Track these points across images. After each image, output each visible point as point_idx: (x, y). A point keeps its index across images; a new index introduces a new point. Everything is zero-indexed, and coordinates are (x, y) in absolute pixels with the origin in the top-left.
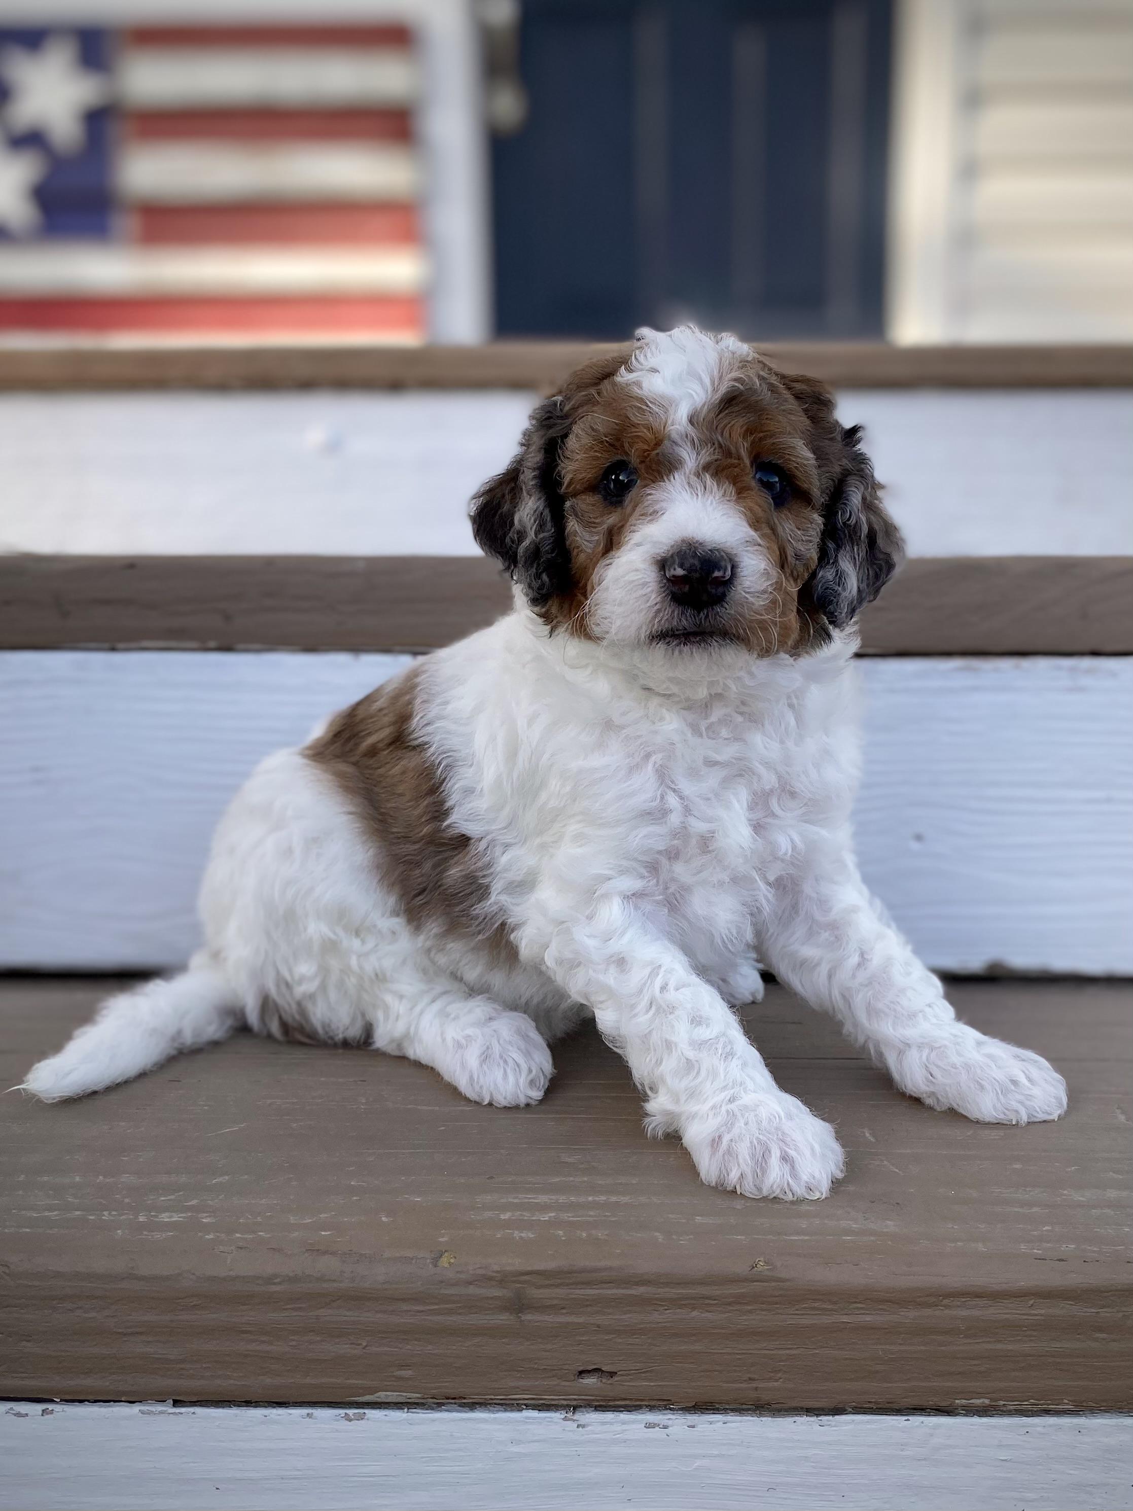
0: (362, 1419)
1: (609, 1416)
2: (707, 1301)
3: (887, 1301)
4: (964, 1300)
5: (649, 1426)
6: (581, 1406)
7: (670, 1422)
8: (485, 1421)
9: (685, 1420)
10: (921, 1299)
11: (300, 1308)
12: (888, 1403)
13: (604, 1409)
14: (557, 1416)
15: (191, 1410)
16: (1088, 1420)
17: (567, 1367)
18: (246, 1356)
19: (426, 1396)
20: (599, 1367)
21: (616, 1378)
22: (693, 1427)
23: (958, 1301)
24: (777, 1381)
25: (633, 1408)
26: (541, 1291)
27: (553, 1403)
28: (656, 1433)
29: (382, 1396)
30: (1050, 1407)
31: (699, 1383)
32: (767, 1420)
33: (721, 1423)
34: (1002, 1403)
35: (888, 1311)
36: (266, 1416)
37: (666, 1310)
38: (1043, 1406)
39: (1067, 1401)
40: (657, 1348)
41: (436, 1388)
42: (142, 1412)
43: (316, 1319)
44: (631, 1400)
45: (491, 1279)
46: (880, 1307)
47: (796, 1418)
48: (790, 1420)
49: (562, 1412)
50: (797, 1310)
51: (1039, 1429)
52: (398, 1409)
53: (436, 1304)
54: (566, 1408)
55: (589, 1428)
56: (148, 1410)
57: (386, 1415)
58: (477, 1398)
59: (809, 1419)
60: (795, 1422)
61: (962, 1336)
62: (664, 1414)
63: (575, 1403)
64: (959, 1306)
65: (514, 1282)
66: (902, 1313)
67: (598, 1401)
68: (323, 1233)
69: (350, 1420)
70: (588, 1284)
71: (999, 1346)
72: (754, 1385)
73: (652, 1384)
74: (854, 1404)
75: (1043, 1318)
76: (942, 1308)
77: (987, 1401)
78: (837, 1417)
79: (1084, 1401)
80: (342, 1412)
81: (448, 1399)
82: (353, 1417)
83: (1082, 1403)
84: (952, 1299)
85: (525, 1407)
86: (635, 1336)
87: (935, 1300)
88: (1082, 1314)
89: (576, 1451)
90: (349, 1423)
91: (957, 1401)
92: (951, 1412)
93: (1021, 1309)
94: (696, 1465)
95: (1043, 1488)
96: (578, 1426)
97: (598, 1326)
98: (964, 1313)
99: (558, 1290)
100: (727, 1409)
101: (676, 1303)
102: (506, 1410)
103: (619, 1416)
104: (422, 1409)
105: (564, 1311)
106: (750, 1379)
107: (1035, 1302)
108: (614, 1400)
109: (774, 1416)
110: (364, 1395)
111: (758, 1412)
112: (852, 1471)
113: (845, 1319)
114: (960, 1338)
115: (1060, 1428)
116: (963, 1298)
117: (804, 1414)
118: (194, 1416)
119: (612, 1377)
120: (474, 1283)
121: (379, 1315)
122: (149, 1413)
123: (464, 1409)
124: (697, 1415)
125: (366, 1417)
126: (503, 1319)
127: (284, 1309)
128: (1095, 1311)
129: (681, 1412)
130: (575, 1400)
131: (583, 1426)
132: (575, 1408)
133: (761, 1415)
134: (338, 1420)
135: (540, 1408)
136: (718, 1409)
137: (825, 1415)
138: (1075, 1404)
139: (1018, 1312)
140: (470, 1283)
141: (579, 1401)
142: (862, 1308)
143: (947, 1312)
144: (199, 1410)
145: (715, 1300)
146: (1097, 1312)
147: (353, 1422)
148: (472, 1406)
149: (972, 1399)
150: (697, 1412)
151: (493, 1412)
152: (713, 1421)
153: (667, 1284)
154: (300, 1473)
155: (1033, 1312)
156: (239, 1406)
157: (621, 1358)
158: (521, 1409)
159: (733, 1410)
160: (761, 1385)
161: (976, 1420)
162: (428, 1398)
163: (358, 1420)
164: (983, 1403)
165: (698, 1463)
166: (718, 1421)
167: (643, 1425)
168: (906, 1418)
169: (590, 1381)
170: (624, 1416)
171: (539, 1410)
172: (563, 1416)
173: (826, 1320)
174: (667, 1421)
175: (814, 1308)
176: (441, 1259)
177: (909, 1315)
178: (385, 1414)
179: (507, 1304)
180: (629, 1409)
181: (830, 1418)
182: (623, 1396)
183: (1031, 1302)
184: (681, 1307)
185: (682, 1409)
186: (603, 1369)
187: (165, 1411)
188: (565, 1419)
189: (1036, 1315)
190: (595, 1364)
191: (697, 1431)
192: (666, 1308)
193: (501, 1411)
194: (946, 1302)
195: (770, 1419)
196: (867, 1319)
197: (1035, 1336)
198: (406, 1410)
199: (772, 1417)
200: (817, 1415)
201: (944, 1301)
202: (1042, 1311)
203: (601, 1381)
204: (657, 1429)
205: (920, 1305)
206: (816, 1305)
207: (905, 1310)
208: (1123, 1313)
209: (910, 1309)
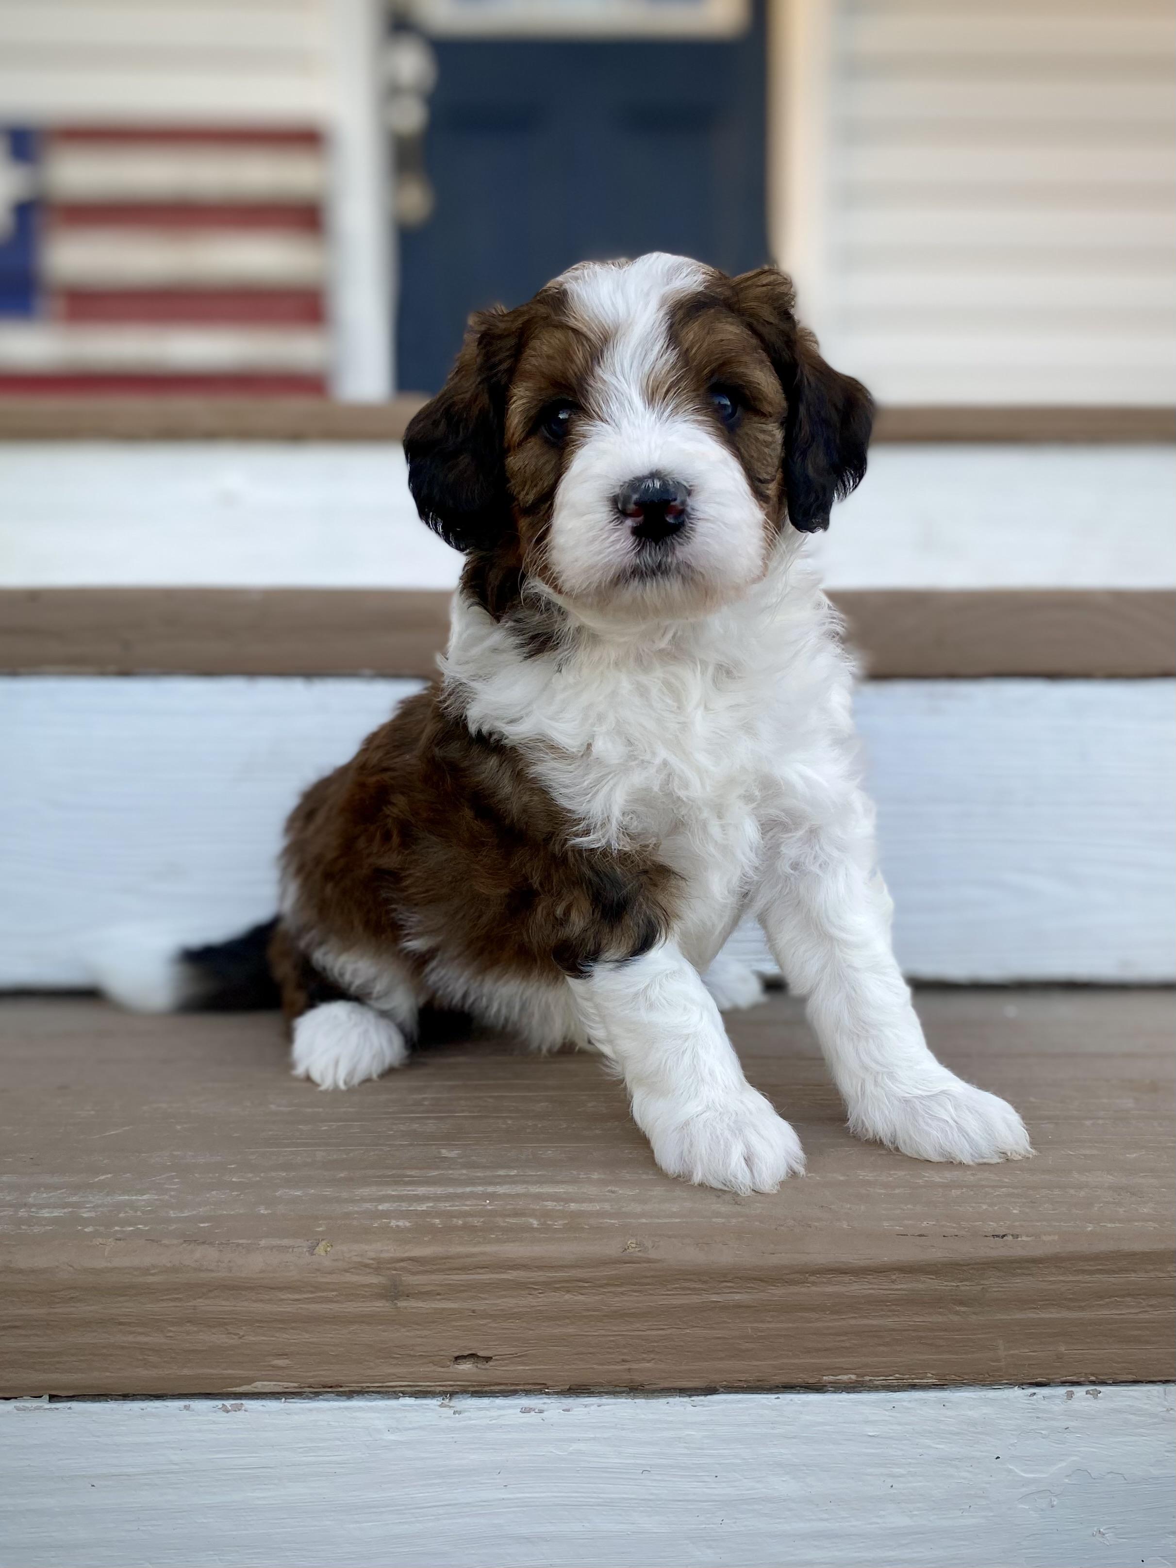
0: (239, 1410)
1: (485, 1402)
2: (581, 1284)
3: (755, 1279)
4: (829, 1276)
5: (526, 1410)
6: (457, 1393)
7: (545, 1407)
8: (360, 1409)
9: (560, 1404)
10: (788, 1277)
11: (177, 1298)
12: (759, 1381)
13: (481, 1395)
14: (433, 1403)
15: (69, 1404)
16: (951, 1394)
17: (442, 1353)
18: (123, 1348)
19: (303, 1385)
20: (474, 1353)
21: (491, 1363)
22: (568, 1410)
23: (824, 1278)
24: (649, 1361)
25: (509, 1394)
26: (416, 1278)
27: (429, 1389)
28: (532, 1417)
29: (259, 1386)
30: (915, 1381)
31: (574, 1367)
32: (641, 1402)
33: (596, 1406)
34: (867, 1378)
35: (757, 1289)
36: (142, 1409)
37: (540, 1293)
38: (909, 1381)
39: (930, 1375)
40: (531, 1332)
41: (312, 1377)
42: (18, 1409)
43: (194, 1309)
44: (506, 1384)
45: (366, 1266)
46: (749, 1285)
47: (671, 1400)
48: (663, 1401)
49: (439, 1399)
50: (668, 1290)
51: (905, 1404)
52: (276, 1399)
53: (312, 1292)
54: (443, 1394)
55: (466, 1414)
56: (23, 1406)
57: (263, 1406)
58: (355, 1387)
59: (682, 1399)
60: (668, 1403)
61: (827, 1313)
62: (541, 1398)
63: (450, 1389)
64: (824, 1283)
65: (389, 1269)
66: (769, 1291)
67: (474, 1386)
68: (202, 1225)
69: (228, 1412)
70: (464, 1269)
71: (866, 1322)
72: (627, 1366)
73: (527, 1368)
74: (725, 1383)
75: (906, 1292)
76: (809, 1285)
77: (853, 1377)
78: (709, 1397)
79: (948, 1374)
80: (219, 1403)
81: (324, 1387)
82: (230, 1408)
83: (945, 1376)
84: (818, 1275)
85: (401, 1395)
86: (509, 1321)
87: (801, 1277)
88: (943, 1288)
89: (453, 1437)
90: (225, 1414)
91: (824, 1378)
92: (820, 1389)
93: (885, 1284)
94: (571, 1449)
95: (910, 1463)
96: (454, 1413)
97: (474, 1311)
98: (830, 1289)
99: (433, 1277)
100: (602, 1392)
101: (549, 1286)
102: (383, 1398)
103: (495, 1401)
104: (300, 1399)
105: (438, 1297)
106: (623, 1361)
107: (897, 1277)
108: (490, 1385)
109: (647, 1398)
110: (240, 1385)
111: (632, 1394)
112: (724, 1451)
113: (715, 1298)
114: (825, 1314)
115: (925, 1402)
116: (829, 1274)
117: (676, 1395)
118: (69, 1411)
119: (487, 1362)
120: (350, 1270)
121: (255, 1305)
122: (24, 1409)
123: (341, 1398)
124: (572, 1398)
125: (243, 1408)
126: (380, 1306)
127: (162, 1300)
128: (955, 1284)
129: (557, 1396)
130: (451, 1386)
131: (460, 1413)
132: (452, 1394)
133: (634, 1397)
134: (215, 1412)
135: (417, 1396)
136: (593, 1393)
137: (698, 1395)
138: (938, 1377)
139: (881, 1287)
140: (346, 1271)
141: (455, 1387)
142: (731, 1287)
143: (814, 1288)
144: (75, 1405)
145: (588, 1282)
146: (957, 1286)
147: (230, 1413)
148: (350, 1394)
149: (840, 1375)
150: (572, 1395)
151: (370, 1400)
152: (587, 1405)
153: (540, 1268)
154: (177, 1467)
155: (896, 1287)
156: (116, 1400)
157: (496, 1343)
158: (398, 1397)
159: (607, 1393)
160: (634, 1366)
161: (844, 1396)
162: (304, 1387)
163: (236, 1411)
164: (850, 1378)
165: (575, 1446)
166: (593, 1404)
167: (519, 1410)
168: (776, 1396)
169: (466, 1367)
170: (499, 1401)
171: (416, 1398)
172: (439, 1403)
173: (695, 1299)
174: (543, 1406)
175: (684, 1289)
176: (317, 1248)
177: (778, 1292)
178: (262, 1404)
179: (383, 1291)
180: (506, 1394)
181: (702, 1398)
182: (498, 1381)
183: (894, 1277)
184: (556, 1289)
185: (557, 1393)
186: (478, 1354)
187: (41, 1407)
188: (441, 1406)
189: (899, 1290)
190: (470, 1349)
191: (573, 1415)
192: (540, 1291)
193: (379, 1399)
194: (812, 1278)
195: (643, 1400)
196: (737, 1298)
197: (898, 1311)
198: (283, 1400)
199: (646, 1399)
200: (690, 1396)
201: (810, 1278)
202: (904, 1286)
203: (477, 1367)
204: (533, 1413)
205: (787, 1282)
206: (687, 1284)
207: (773, 1288)
208: (982, 1286)
209: (778, 1286)
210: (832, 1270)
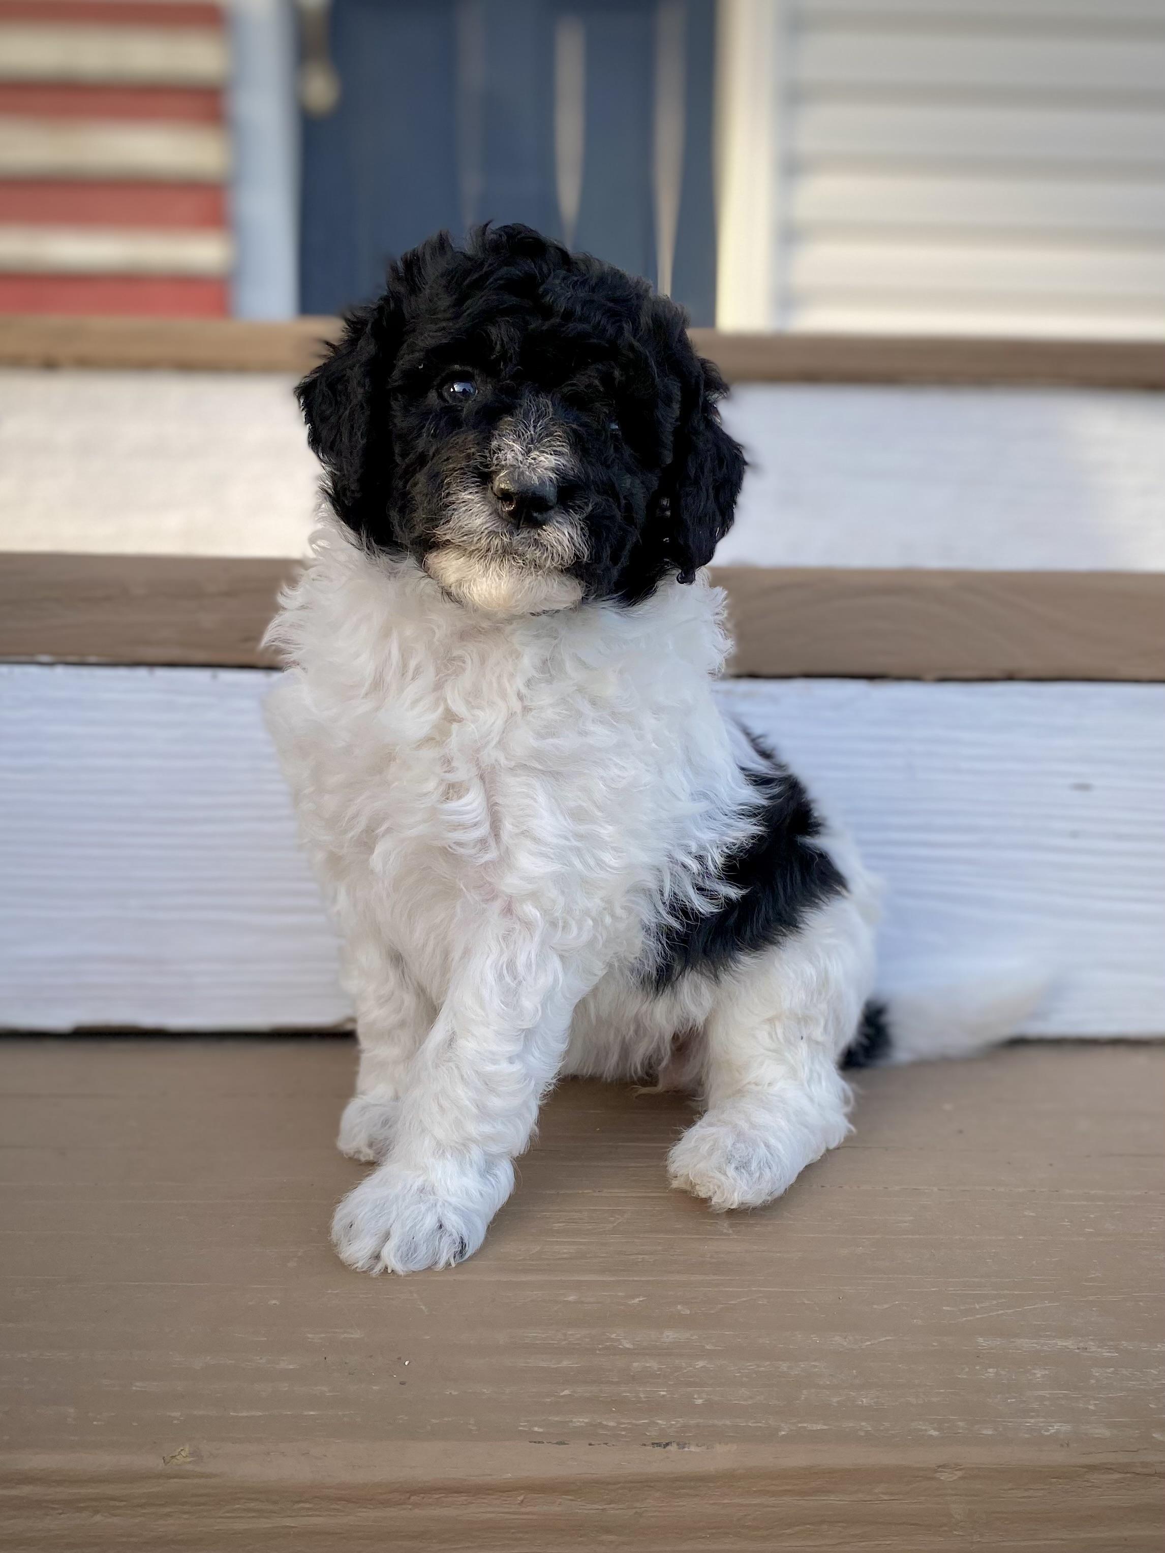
2: (112, 1503)
3: (341, 1499)
4: (437, 1496)
23: (431, 1498)
35: (342, 1511)
37: (60, 1514)
46: (332, 1507)
50: (228, 1512)
61: (436, 1541)
64: (431, 1505)
66: (359, 1514)
75: (536, 1517)
76: (410, 1507)
84: (422, 1495)
87: (401, 1497)
88: (584, 1511)
93: (509, 1506)
98: (438, 1512)
101: (72, 1505)
107: (525, 1498)
113: (288, 1522)
114: (432, 1543)
128: (601, 1507)
139: (505, 1510)
142: (309, 1509)
143: (415, 1511)
145: (122, 1501)
146: (603, 1509)
153: (60, 1482)
155: (523, 1510)
173: (264, 1524)
175: (249, 1510)
177: (370, 1516)
183: (521, 1498)
184: (82, 1509)
189: (527, 1514)
192: (60, 1511)
194: (414, 1499)
196: (317, 1522)
201: (412, 1498)
202: (535, 1508)
205: (382, 1503)
206: (252, 1505)
207: (364, 1510)
208: (634, 1511)
209: (370, 1508)
210: (439, 1489)
